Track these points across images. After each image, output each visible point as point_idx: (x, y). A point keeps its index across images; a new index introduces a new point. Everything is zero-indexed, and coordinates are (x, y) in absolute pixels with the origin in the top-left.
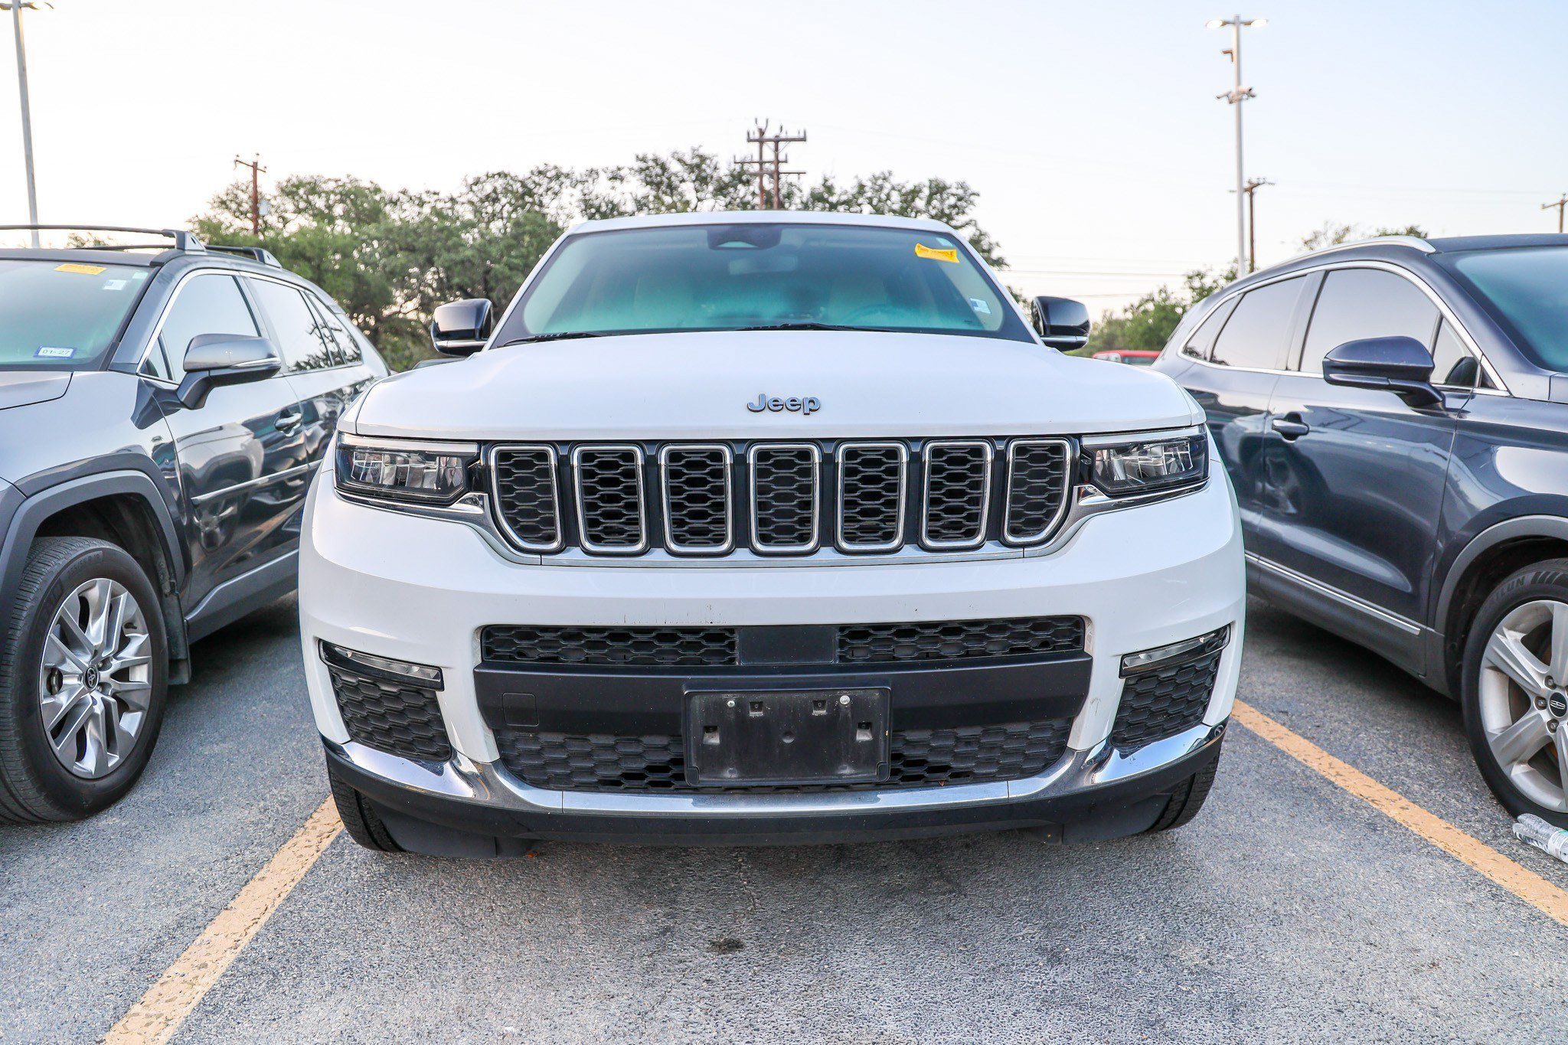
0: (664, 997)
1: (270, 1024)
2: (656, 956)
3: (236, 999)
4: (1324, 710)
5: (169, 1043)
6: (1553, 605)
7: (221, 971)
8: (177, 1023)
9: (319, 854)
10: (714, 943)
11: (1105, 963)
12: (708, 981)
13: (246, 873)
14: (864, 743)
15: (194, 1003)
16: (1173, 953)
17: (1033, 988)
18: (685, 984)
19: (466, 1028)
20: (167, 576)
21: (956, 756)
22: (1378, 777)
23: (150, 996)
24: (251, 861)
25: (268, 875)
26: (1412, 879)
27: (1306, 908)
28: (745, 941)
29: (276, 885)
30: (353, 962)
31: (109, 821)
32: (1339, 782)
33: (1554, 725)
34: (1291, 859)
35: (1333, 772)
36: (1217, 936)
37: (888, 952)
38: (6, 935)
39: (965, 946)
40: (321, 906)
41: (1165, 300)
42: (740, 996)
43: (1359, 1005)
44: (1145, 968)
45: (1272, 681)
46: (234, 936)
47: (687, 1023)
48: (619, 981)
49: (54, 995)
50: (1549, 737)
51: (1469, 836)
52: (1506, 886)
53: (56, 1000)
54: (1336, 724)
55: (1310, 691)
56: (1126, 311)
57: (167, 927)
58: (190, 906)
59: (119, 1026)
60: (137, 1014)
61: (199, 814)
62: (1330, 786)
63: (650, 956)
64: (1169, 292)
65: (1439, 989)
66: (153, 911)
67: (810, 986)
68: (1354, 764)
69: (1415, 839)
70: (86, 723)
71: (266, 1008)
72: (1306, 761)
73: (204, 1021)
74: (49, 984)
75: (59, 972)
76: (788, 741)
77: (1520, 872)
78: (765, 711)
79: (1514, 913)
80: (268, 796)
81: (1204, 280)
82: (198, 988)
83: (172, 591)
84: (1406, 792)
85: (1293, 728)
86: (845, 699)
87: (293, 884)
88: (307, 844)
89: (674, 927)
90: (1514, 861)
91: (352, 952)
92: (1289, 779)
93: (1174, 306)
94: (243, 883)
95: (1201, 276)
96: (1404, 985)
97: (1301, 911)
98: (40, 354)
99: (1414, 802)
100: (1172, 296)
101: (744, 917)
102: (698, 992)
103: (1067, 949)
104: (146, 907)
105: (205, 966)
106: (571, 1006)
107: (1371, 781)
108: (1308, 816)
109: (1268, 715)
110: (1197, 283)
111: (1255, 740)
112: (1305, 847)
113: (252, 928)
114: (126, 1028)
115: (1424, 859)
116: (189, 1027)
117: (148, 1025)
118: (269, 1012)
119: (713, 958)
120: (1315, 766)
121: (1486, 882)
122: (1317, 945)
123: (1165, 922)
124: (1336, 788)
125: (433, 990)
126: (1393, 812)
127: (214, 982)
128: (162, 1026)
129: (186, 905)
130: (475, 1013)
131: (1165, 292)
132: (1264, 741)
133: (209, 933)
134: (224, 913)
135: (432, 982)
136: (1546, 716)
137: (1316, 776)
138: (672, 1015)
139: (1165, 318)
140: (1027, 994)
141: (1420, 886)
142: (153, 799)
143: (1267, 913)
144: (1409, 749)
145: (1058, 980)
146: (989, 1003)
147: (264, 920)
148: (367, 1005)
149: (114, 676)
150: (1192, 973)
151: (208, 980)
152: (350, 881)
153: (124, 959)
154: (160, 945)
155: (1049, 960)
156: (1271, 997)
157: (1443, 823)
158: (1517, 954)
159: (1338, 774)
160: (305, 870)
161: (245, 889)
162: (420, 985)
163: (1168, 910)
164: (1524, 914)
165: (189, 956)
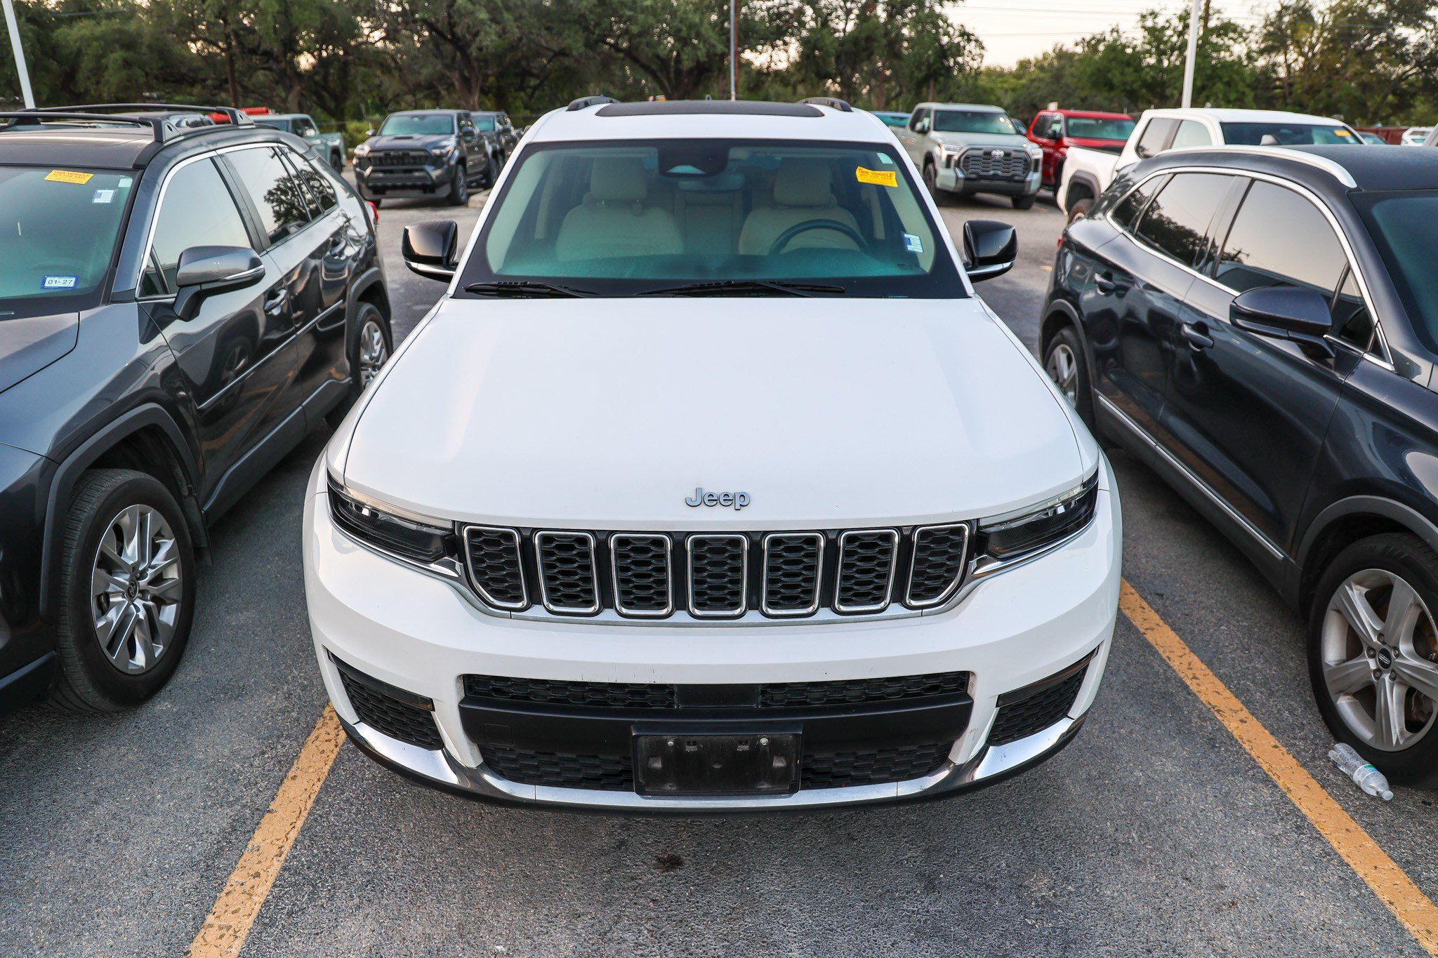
0: (619, 917)
1: (315, 938)
2: (613, 872)
3: (285, 911)
4: (1195, 593)
5: (239, 956)
6: (1395, 578)
7: (271, 880)
8: (243, 934)
9: (338, 749)
10: (659, 859)
11: (971, 892)
12: (654, 901)
13: (280, 771)
14: (780, 769)
15: (254, 915)
16: (1026, 883)
17: (910, 917)
18: (635, 904)
19: (466, 946)
20: (185, 483)
21: (855, 768)
22: (1226, 680)
23: (219, 906)
24: (284, 756)
25: (299, 773)
26: (1233, 806)
27: (1141, 838)
28: (684, 858)
29: (306, 785)
30: (374, 874)
31: (162, 706)
32: (1194, 688)
33: (1378, 674)
34: (1138, 779)
35: (1190, 673)
36: (1064, 865)
37: (798, 873)
38: (98, 835)
39: (860, 869)
40: (343, 810)
41: (1115, 40)
42: (678, 918)
43: (1165, 945)
44: (1001, 899)
45: (1155, 552)
46: (277, 843)
47: (637, 945)
48: (584, 899)
49: (145, 902)
50: (1372, 682)
51: (1291, 756)
52: (1311, 817)
53: (148, 908)
54: (1203, 612)
55: (1187, 567)
56: (1077, 44)
57: (224, 830)
58: (239, 807)
59: (199, 938)
60: (211, 926)
61: (236, 699)
62: (1185, 692)
63: (609, 872)
64: (1121, 30)
65: (1232, 930)
66: (210, 812)
67: (734, 908)
68: (1209, 664)
69: (1246, 758)
70: (134, 629)
71: (310, 921)
72: (1169, 658)
73: (264, 934)
74: (139, 890)
75: (145, 878)
76: (717, 766)
77: (1325, 802)
78: (699, 747)
79: (1309, 848)
80: (290, 677)
81: (1156, 20)
82: (256, 899)
83: (190, 494)
84: (1249, 701)
85: (1165, 616)
86: (764, 741)
87: (319, 784)
88: (327, 737)
89: (627, 840)
90: (1323, 787)
91: (373, 862)
92: (1151, 681)
93: (1124, 46)
94: (279, 782)
95: (1154, 14)
96: (1206, 924)
97: (1136, 839)
98: (47, 285)
99: (1253, 714)
100: (1124, 36)
101: (684, 830)
102: (646, 912)
103: (942, 876)
104: (204, 808)
105: (257, 875)
106: (547, 925)
107: (1220, 686)
108: (1160, 728)
109: (1145, 599)
110: (1149, 23)
111: (1130, 631)
112: (1152, 765)
113: (291, 833)
114: (205, 941)
115: (1250, 783)
116: (254, 939)
117: (221, 937)
118: (313, 927)
119: (658, 875)
120: (1175, 664)
121: (1295, 812)
122: (1143, 879)
123: (1024, 847)
124: (1190, 694)
125: (438, 905)
126: (1232, 725)
127: (268, 893)
128: (232, 937)
129: (236, 806)
130: (472, 930)
131: (1117, 32)
132: (1137, 630)
133: (258, 838)
134: (267, 816)
135: (437, 897)
136: (1373, 665)
137: (1175, 679)
138: (626, 935)
139: (1114, 59)
140: (905, 923)
141: (1239, 814)
142: (195, 680)
143: (1109, 840)
144: (1260, 647)
145: (931, 909)
146: (873, 931)
147: (299, 824)
148: (388, 920)
149: (151, 583)
150: (1038, 906)
151: (263, 890)
152: (365, 782)
153: (194, 865)
154: (219, 852)
155: (926, 887)
156: (1097, 934)
157: (1273, 741)
158: (1302, 894)
159: (1195, 677)
160: (328, 767)
161: (282, 789)
162: (428, 899)
163: (1028, 834)
164: (1317, 849)
165: (244, 864)
